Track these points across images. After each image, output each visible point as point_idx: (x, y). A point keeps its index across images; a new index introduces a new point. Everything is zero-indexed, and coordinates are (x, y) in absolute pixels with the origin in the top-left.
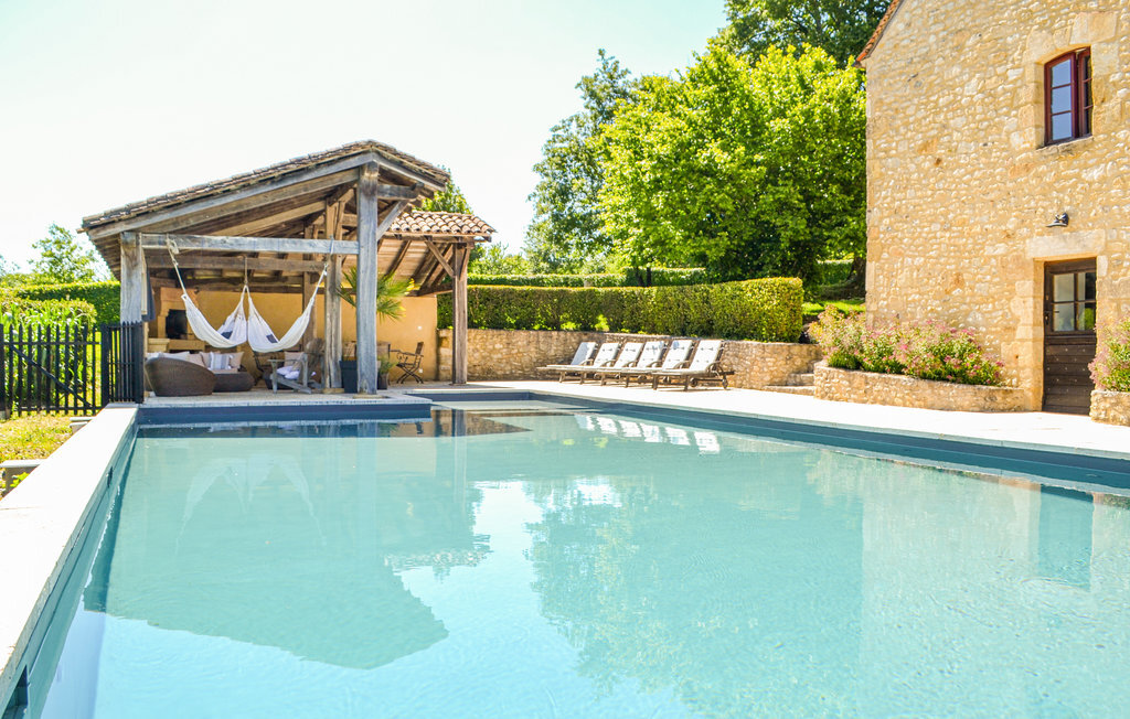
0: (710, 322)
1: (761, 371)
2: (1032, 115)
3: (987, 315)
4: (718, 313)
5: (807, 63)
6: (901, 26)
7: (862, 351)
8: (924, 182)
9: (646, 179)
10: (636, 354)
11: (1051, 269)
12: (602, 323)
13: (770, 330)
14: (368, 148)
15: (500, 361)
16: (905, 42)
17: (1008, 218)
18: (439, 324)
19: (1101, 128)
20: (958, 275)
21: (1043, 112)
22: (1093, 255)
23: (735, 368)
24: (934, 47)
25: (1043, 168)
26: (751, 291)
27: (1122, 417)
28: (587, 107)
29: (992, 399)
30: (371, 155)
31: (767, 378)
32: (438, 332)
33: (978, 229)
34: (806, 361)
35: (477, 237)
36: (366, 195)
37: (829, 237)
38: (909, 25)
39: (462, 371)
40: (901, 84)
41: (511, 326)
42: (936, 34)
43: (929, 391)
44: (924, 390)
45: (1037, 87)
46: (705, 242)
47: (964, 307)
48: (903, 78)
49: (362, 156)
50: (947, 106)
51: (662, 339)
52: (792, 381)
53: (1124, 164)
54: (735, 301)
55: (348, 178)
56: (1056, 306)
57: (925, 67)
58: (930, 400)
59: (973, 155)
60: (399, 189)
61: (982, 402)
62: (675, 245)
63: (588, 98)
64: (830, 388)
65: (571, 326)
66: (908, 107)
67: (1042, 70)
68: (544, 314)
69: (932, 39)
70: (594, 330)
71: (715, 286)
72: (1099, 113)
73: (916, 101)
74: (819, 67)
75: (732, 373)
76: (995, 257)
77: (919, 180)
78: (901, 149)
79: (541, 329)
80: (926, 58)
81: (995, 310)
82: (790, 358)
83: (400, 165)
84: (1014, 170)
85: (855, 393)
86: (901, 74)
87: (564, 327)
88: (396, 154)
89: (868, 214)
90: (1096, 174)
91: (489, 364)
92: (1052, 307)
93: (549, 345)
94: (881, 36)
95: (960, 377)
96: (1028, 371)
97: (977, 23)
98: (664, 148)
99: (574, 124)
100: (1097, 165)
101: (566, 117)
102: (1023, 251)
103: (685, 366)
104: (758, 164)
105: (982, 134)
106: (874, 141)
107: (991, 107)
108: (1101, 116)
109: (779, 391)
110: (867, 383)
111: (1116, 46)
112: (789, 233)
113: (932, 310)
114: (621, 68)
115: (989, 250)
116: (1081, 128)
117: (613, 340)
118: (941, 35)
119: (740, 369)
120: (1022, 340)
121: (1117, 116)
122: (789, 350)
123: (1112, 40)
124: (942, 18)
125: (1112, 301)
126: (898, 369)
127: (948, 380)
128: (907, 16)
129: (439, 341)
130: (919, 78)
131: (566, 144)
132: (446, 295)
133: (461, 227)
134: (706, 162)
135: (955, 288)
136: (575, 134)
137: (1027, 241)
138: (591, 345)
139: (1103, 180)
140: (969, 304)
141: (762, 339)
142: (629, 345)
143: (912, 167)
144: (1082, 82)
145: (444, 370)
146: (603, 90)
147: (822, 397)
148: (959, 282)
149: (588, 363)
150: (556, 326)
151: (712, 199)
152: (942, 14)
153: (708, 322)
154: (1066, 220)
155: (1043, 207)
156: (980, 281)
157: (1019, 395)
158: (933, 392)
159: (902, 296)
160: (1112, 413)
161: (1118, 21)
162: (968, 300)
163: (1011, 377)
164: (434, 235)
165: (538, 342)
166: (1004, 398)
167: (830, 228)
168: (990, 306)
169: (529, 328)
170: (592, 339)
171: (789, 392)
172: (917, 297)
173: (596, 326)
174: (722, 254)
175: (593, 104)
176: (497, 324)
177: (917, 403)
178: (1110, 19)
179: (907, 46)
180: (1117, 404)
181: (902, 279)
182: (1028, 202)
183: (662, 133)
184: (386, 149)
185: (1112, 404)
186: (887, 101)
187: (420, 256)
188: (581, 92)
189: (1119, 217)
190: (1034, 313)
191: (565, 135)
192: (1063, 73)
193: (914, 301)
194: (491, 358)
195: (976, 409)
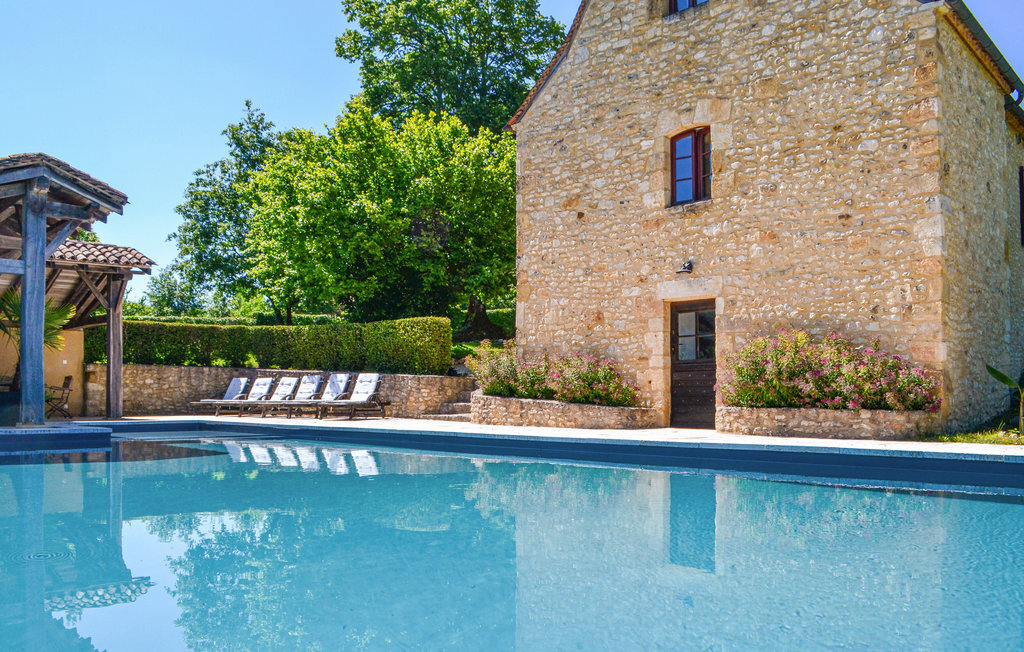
0: (363, 358)
1: (417, 401)
2: (662, 179)
3: (624, 348)
4: (371, 350)
5: (445, 129)
6: (548, 98)
7: (516, 380)
8: (568, 233)
9: (299, 223)
10: (291, 389)
11: (677, 309)
12: (253, 361)
13: (422, 364)
14: (38, 161)
15: (150, 396)
16: (552, 112)
17: (642, 266)
18: (85, 359)
19: (718, 193)
20: (599, 313)
21: (670, 177)
22: (713, 296)
23: (391, 398)
24: (578, 117)
25: (671, 224)
26: (403, 328)
27: (743, 428)
28: (232, 154)
29: (633, 418)
30: (42, 169)
31: (423, 407)
32: (84, 367)
33: (616, 274)
34: (456, 391)
35: (134, 269)
36: (34, 211)
37: (466, 284)
38: (555, 97)
39: (117, 405)
40: (548, 148)
41: (160, 362)
42: (579, 106)
43: (579, 413)
44: (575, 412)
45: (666, 156)
46: (355, 284)
47: (604, 341)
48: (550, 142)
49: (30, 169)
50: (588, 168)
51: (317, 374)
52: (445, 409)
53: (737, 223)
54: (387, 338)
55: (13, 192)
56: (680, 339)
57: (569, 133)
58: (580, 420)
59: (612, 212)
60: (71, 208)
61: (625, 421)
62: (328, 287)
63: (234, 146)
64: (487, 413)
65: (221, 362)
66: (554, 167)
67: (669, 142)
68: (194, 351)
69: (576, 110)
70: (244, 366)
71: (370, 325)
72: (717, 180)
73: (561, 163)
74: (455, 133)
75: (388, 403)
76: (630, 298)
77: (563, 231)
78: (548, 204)
79: (191, 365)
80: (570, 127)
81: (631, 343)
82: (442, 389)
83: (74, 182)
84: (646, 224)
85: (512, 417)
86: (548, 139)
87: (215, 363)
88: (70, 170)
89: (517, 260)
90: (715, 231)
91: (139, 399)
92: (677, 340)
93: (201, 380)
94: (530, 104)
95: (605, 400)
96: (660, 395)
97: (616, 99)
98: (318, 195)
99: (218, 169)
100: (716, 223)
101: (212, 162)
102: (654, 293)
103: (344, 398)
104: (403, 215)
105: (619, 193)
106: (524, 196)
107: (627, 171)
108: (719, 183)
109: (435, 419)
110: (522, 408)
111: (730, 127)
112: (431, 279)
113: (576, 344)
114: (267, 120)
115: (625, 293)
116: (701, 191)
117: (265, 375)
118: (584, 108)
119: (397, 399)
120: (654, 368)
121: (731, 183)
122: (441, 382)
123: (728, 122)
124: (585, 92)
125: (728, 334)
126: (549, 395)
127: (594, 403)
128: (554, 90)
129: (86, 376)
130: (564, 143)
131: (208, 189)
132: (93, 329)
133: (120, 258)
134: (356, 212)
135: (596, 325)
136: (219, 179)
137: (658, 285)
138: (244, 381)
139: (720, 235)
140: (608, 338)
141: (414, 372)
142: (284, 380)
143: (558, 220)
144: (701, 155)
145: (92, 406)
146: (248, 140)
147: (480, 422)
148: (599, 318)
149: (241, 398)
150: (207, 362)
151: (362, 245)
152: (585, 89)
153: (361, 358)
154: (690, 268)
155: (671, 257)
156: (618, 318)
157: (653, 414)
158: (583, 414)
159: (549, 332)
160: (735, 425)
161: (732, 107)
162: (607, 334)
163: (646, 400)
164: (90, 264)
165: (189, 377)
166: (642, 417)
167: (467, 276)
168: (627, 340)
169: (179, 364)
170: (243, 375)
171: (444, 419)
172: (563, 332)
173: (246, 363)
174: (372, 296)
175: (238, 152)
176: (145, 359)
177: (568, 423)
178: (727, 104)
179: (554, 115)
180: (739, 417)
181: (549, 317)
182: (659, 252)
183: (312, 182)
184: (59, 164)
185: (735, 418)
186: (535, 161)
187: (68, 287)
188: (226, 139)
189: (733, 265)
190: (664, 345)
191: (208, 180)
192: (686, 147)
193: (560, 336)
194: (142, 393)
195: (620, 426)
